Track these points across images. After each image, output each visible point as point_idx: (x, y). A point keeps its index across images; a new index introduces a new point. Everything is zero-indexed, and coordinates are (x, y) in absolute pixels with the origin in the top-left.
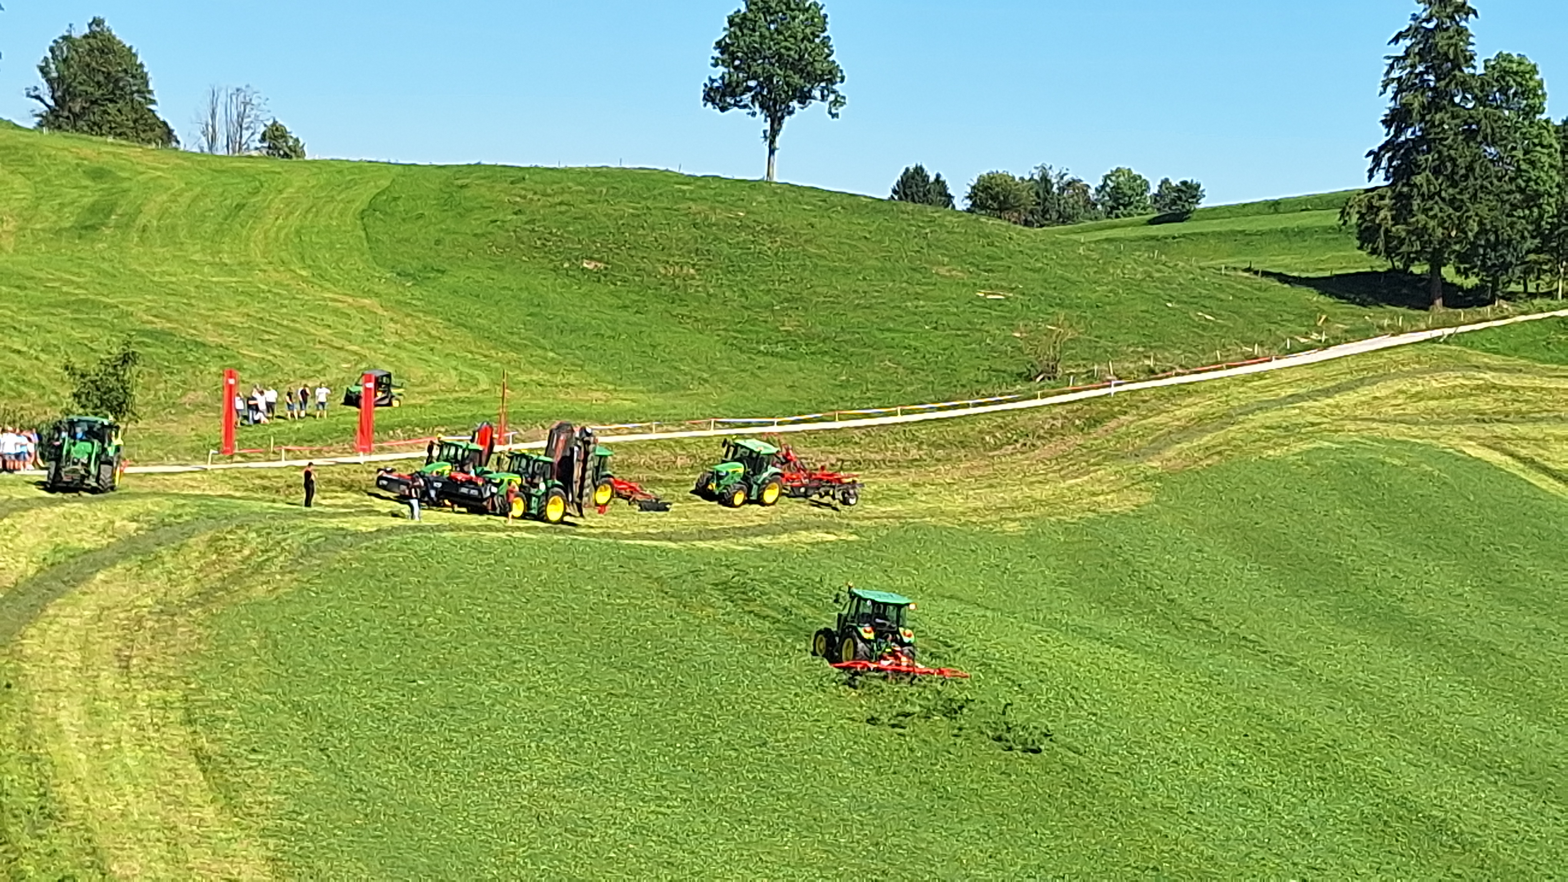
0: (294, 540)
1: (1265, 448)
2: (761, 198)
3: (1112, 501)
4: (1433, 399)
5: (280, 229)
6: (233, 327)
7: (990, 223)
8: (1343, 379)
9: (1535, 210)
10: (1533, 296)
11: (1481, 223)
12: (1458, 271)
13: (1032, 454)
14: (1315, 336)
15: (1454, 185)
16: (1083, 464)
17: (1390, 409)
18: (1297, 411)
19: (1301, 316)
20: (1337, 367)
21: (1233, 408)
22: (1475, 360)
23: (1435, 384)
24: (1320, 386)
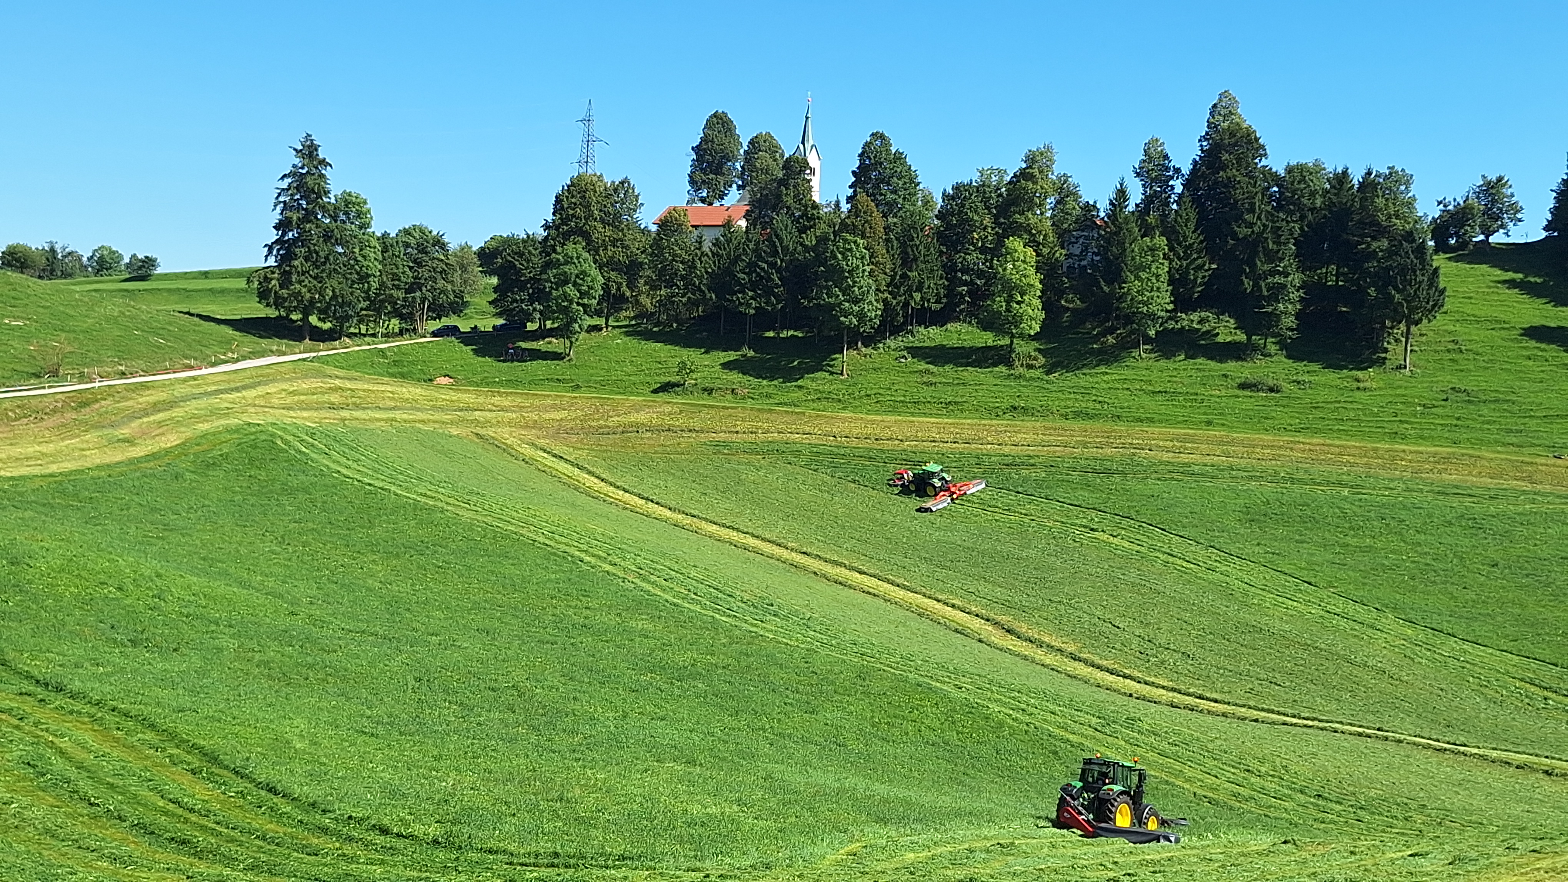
1: (197, 422)
3: (95, 454)
4: (303, 394)
7: (14, 276)
8: (247, 381)
9: (366, 285)
10: (365, 335)
11: (333, 291)
12: (319, 319)
13: (40, 424)
14: (230, 355)
15: (317, 267)
16: (76, 431)
17: (277, 401)
18: (218, 400)
19: (221, 342)
20: (243, 374)
21: (177, 397)
22: (328, 372)
23: (304, 386)
24: (233, 385)
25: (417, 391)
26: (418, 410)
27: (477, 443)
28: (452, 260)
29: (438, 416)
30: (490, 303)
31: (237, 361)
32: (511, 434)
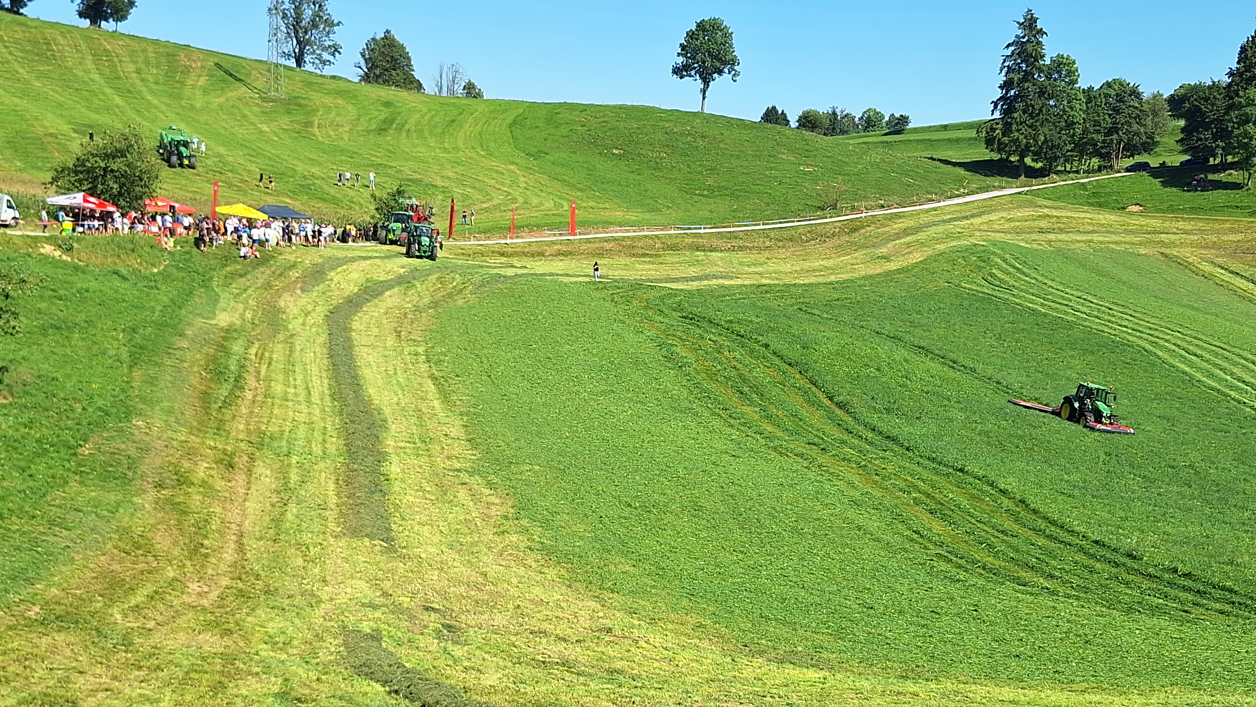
0: (477, 278)
1: (936, 244)
2: (698, 121)
3: (861, 268)
4: (1018, 221)
5: (472, 132)
6: (449, 178)
7: (807, 134)
8: (975, 211)
9: (1072, 131)
10: (1069, 172)
11: (1045, 137)
12: (1033, 160)
13: (823, 245)
14: (962, 190)
15: (1033, 118)
16: (848, 250)
17: (997, 226)
18: (952, 226)
19: (955, 180)
20: (972, 205)
21: (921, 224)
22: (1039, 203)
23: (1019, 214)
24: (964, 214)
25: (1112, 217)
26: (1112, 233)
27: (1162, 261)
28: (1145, 107)
29: (1129, 238)
30: (1177, 142)
31: (968, 194)
32: (1192, 254)
